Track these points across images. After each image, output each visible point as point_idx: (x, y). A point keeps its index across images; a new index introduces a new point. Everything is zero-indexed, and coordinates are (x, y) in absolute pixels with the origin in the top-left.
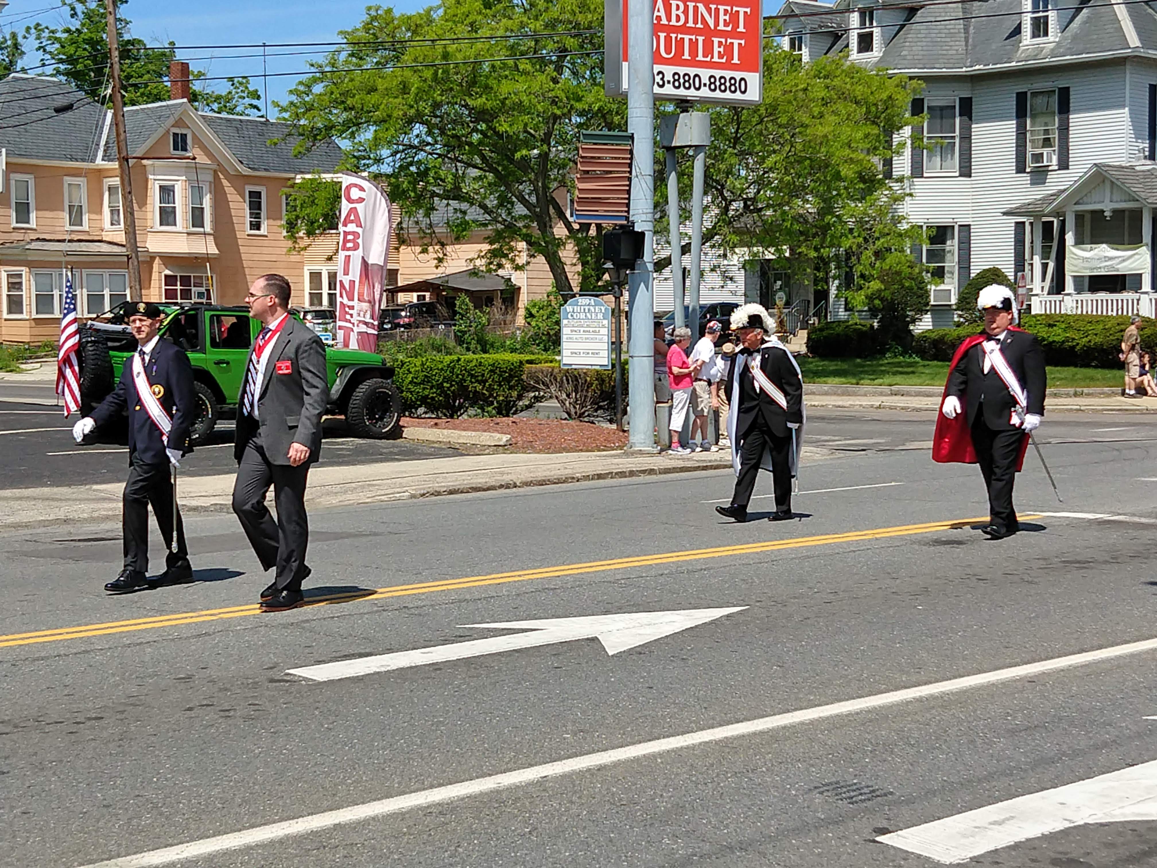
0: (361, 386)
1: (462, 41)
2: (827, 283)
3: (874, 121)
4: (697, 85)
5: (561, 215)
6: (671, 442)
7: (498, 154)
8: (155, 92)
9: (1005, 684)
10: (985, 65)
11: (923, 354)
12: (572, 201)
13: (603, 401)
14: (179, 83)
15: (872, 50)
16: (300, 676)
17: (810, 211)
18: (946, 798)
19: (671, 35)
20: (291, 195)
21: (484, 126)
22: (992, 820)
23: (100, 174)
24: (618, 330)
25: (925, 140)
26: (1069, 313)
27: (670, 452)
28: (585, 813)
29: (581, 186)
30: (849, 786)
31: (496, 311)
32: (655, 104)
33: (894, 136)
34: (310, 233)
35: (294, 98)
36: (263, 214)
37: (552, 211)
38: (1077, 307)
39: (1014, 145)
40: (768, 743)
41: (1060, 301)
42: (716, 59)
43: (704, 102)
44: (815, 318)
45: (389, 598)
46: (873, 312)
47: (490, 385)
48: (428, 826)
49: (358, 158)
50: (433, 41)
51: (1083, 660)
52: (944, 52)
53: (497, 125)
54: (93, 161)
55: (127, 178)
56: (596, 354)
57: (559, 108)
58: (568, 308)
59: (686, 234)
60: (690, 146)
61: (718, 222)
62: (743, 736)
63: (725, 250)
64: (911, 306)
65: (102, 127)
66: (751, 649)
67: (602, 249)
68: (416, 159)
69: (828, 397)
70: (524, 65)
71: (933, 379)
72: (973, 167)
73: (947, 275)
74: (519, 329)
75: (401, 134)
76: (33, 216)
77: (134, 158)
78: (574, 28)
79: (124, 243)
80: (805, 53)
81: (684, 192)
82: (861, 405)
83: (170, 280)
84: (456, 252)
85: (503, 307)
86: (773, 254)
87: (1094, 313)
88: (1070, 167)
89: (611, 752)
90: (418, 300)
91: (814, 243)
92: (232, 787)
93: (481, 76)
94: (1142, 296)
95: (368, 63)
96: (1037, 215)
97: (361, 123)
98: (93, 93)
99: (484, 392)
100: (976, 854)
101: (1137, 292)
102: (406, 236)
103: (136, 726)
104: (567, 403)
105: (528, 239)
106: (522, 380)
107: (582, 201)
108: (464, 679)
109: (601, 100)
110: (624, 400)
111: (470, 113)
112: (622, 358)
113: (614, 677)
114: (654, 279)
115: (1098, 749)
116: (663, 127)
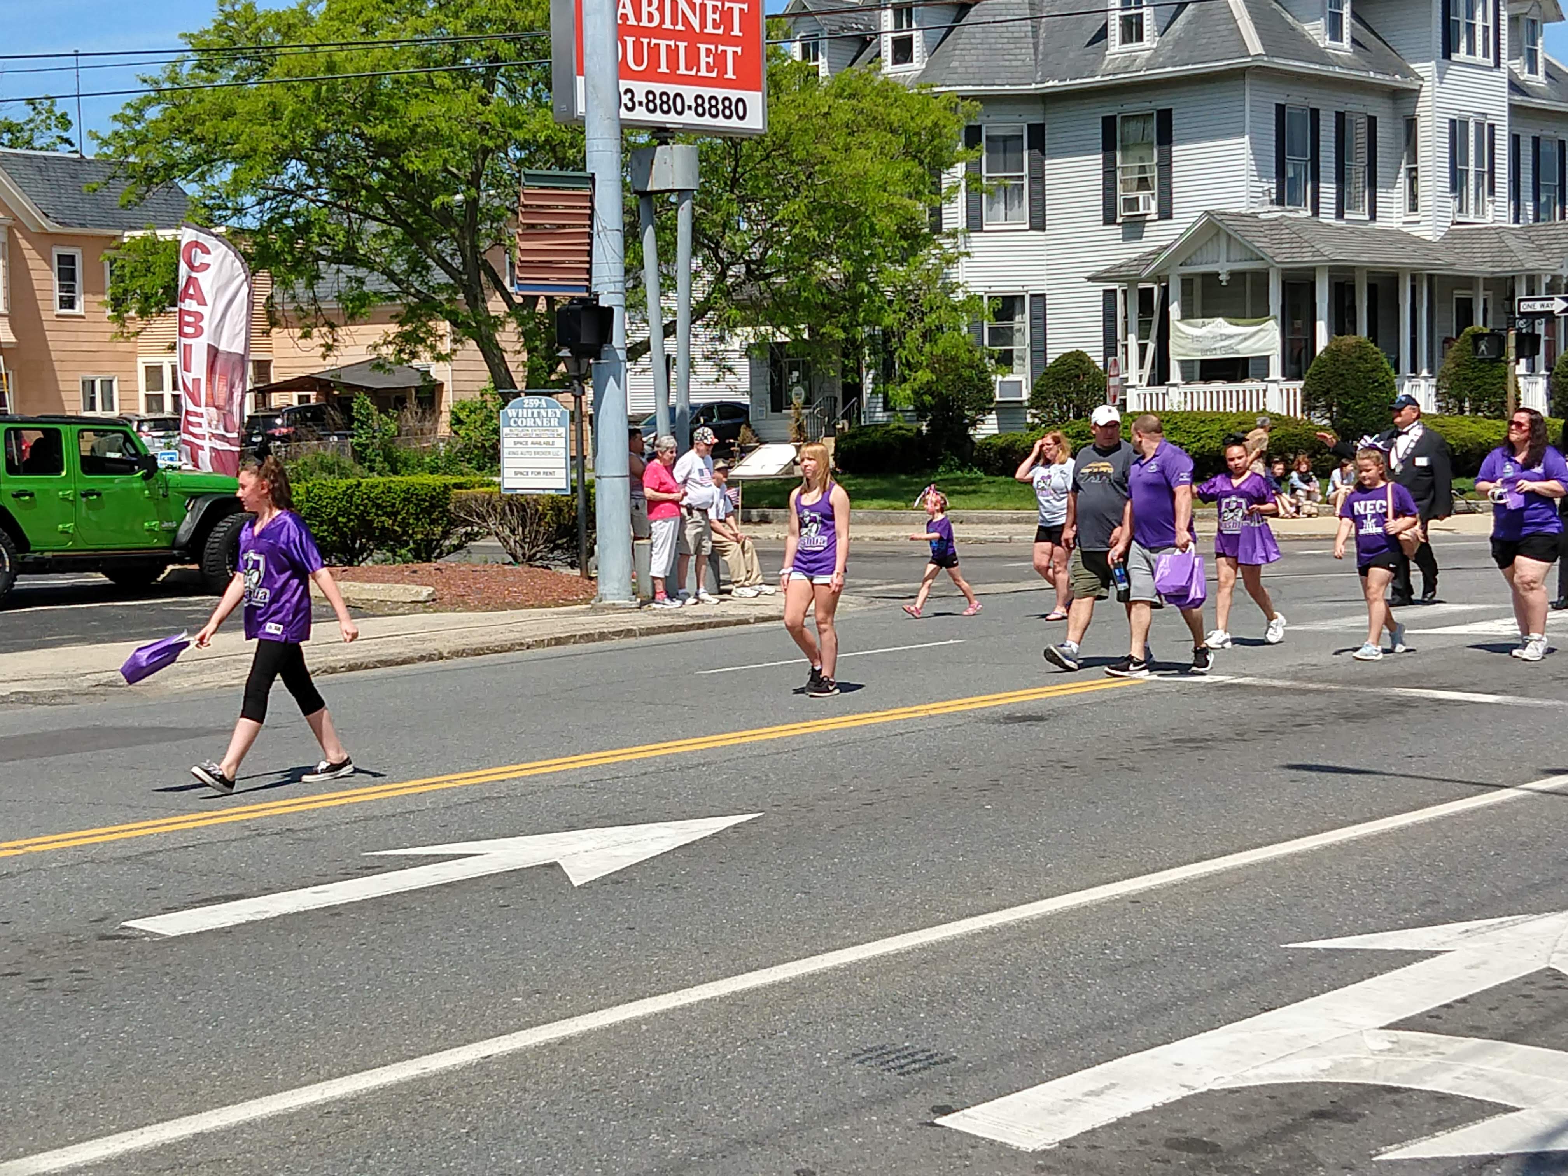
0: (221, 524)
1: (354, 46)
2: (860, 375)
3: (916, 156)
4: (679, 108)
5: (499, 285)
6: (655, 593)
7: (408, 201)
9: (1100, 906)
10: (1061, 81)
11: (988, 467)
12: (512, 265)
13: (562, 538)
15: (911, 61)
16: (142, 930)
17: (834, 277)
18: (1026, 1063)
19: (642, 39)
20: (115, 260)
21: (387, 161)
22: (1086, 1089)
24: (580, 441)
25: (984, 181)
26: (1176, 409)
27: (654, 605)
28: (543, 1103)
29: (525, 245)
30: (899, 1051)
31: (410, 417)
32: (622, 133)
33: (943, 176)
34: (143, 313)
35: (119, 126)
36: (78, 287)
37: (483, 277)
38: (1186, 402)
39: (1101, 187)
40: (789, 998)
41: (1164, 394)
42: (703, 73)
43: (688, 130)
44: (845, 421)
45: (266, 817)
46: (921, 411)
47: (403, 519)
48: (324, 1132)
49: (211, 208)
50: (313, 46)
51: (1202, 871)
52: (1007, 63)
53: (406, 161)
56: (549, 474)
57: (490, 138)
58: (510, 411)
59: (670, 309)
60: (672, 191)
61: (713, 292)
62: (757, 989)
63: (722, 329)
64: (971, 403)
66: (767, 871)
67: (554, 330)
68: (293, 208)
69: (864, 527)
70: (442, 79)
71: (1000, 500)
72: (1047, 217)
73: (1016, 362)
74: (443, 440)
75: (271, 174)
78: (509, 29)
80: (823, 65)
81: (666, 253)
82: (907, 537)
84: (351, 336)
85: (420, 411)
86: (786, 336)
87: (1208, 409)
88: (1174, 216)
89: (577, 1019)
90: (300, 403)
91: (842, 320)
92: (49, 1086)
93: (380, 95)
94: (1270, 385)
95: (221, 77)
96: (1131, 281)
97: (214, 160)
99: (396, 528)
100: (1066, 1137)
101: (1263, 381)
102: (279, 314)
104: (512, 543)
105: (452, 317)
106: (448, 511)
107: (526, 266)
108: (373, 926)
109: (549, 128)
110: (590, 536)
111: (367, 144)
112: (586, 478)
113: (582, 916)
114: (627, 370)
115: (1223, 989)
116: (634, 164)
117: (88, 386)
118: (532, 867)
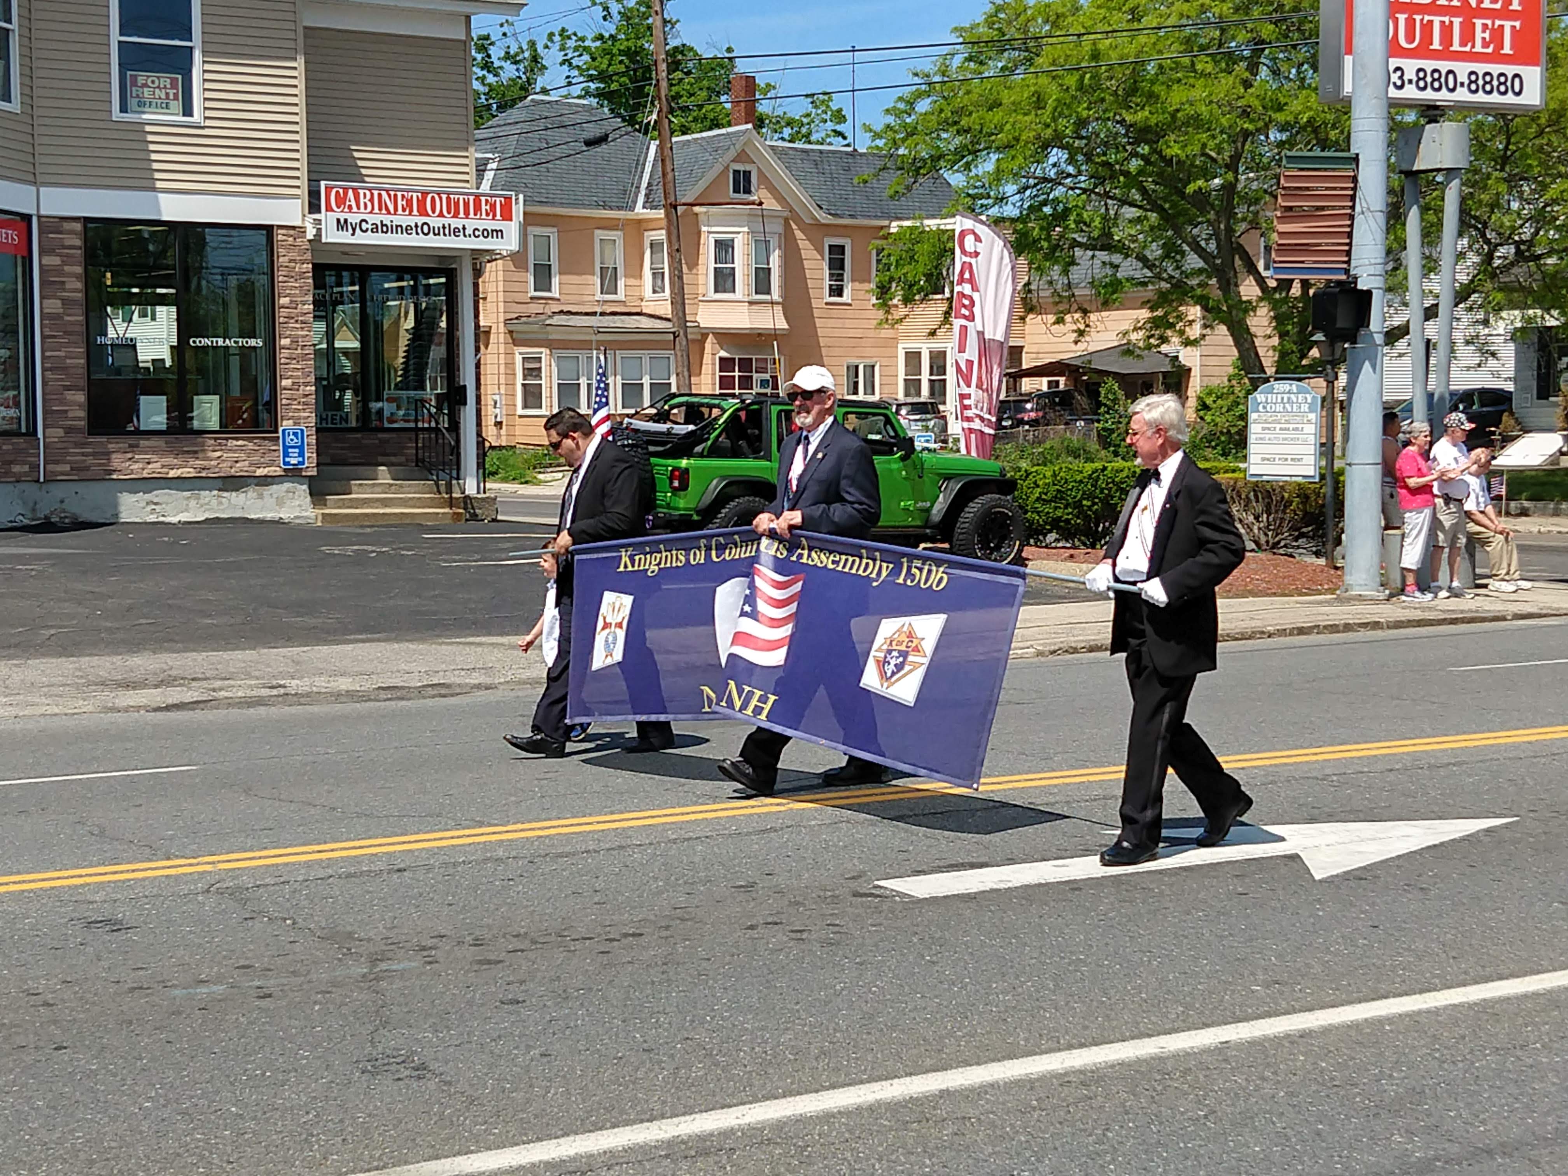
0: (971, 504)
1: (1119, 34)
4: (1451, 85)
5: (1252, 269)
7: (1166, 187)
8: (712, 115)
12: (1268, 249)
13: (1307, 526)
14: (743, 104)
16: (892, 890)
19: (1415, 16)
20: (883, 249)
21: (1147, 147)
23: (641, 225)
24: (1331, 428)
27: (1403, 598)
28: (1282, 1094)
29: (1282, 228)
32: (1389, 112)
34: (907, 300)
35: (891, 120)
36: (847, 276)
37: (1238, 262)
40: (1544, 1009)
42: (1478, 48)
43: (1463, 109)
48: (1064, 1100)
49: (974, 197)
50: (1079, 35)
53: (1165, 147)
54: (632, 209)
55: (675, 231)
56: (1297, 460)
57: (1252, 121)
58: (1259, 396)
59: (1431, 292)
60: (1439, 170)
61: (1478, 274)
62: (1509, 998)
63: (1487, 313)
65: (644, 164)
66: (1521, 878)
67: (1308, 315)
68: (1051, 196)
70: (1204, 64)
75: (1033, 163)
76: (555, 281)
77: (684, 204)
78: (1275, 10)
79: (670, 316)
81: (1430, 234)
83: (726, 364)
84: (1102, 322)
86: (1557, 319)
90: (1049, 388)
92: (807, 1032)
93: (1143, 81)
95: (990, 69)
97: (979, 151)
98: (631, 121)
102: (1035, 301)
103: (684, 947)
104: (1255, 529)
105: (1203, 301)
107: (1283, 249)
108: (1112, 904)
109: (1311, 109)
110: (1337, 526)
111: (1127, 131)
112: (1336, 466)
113: (1323, 910)
114: (1383, 355)
116: (1401, 144)
117: (853, 371)
118: (1271, 857)
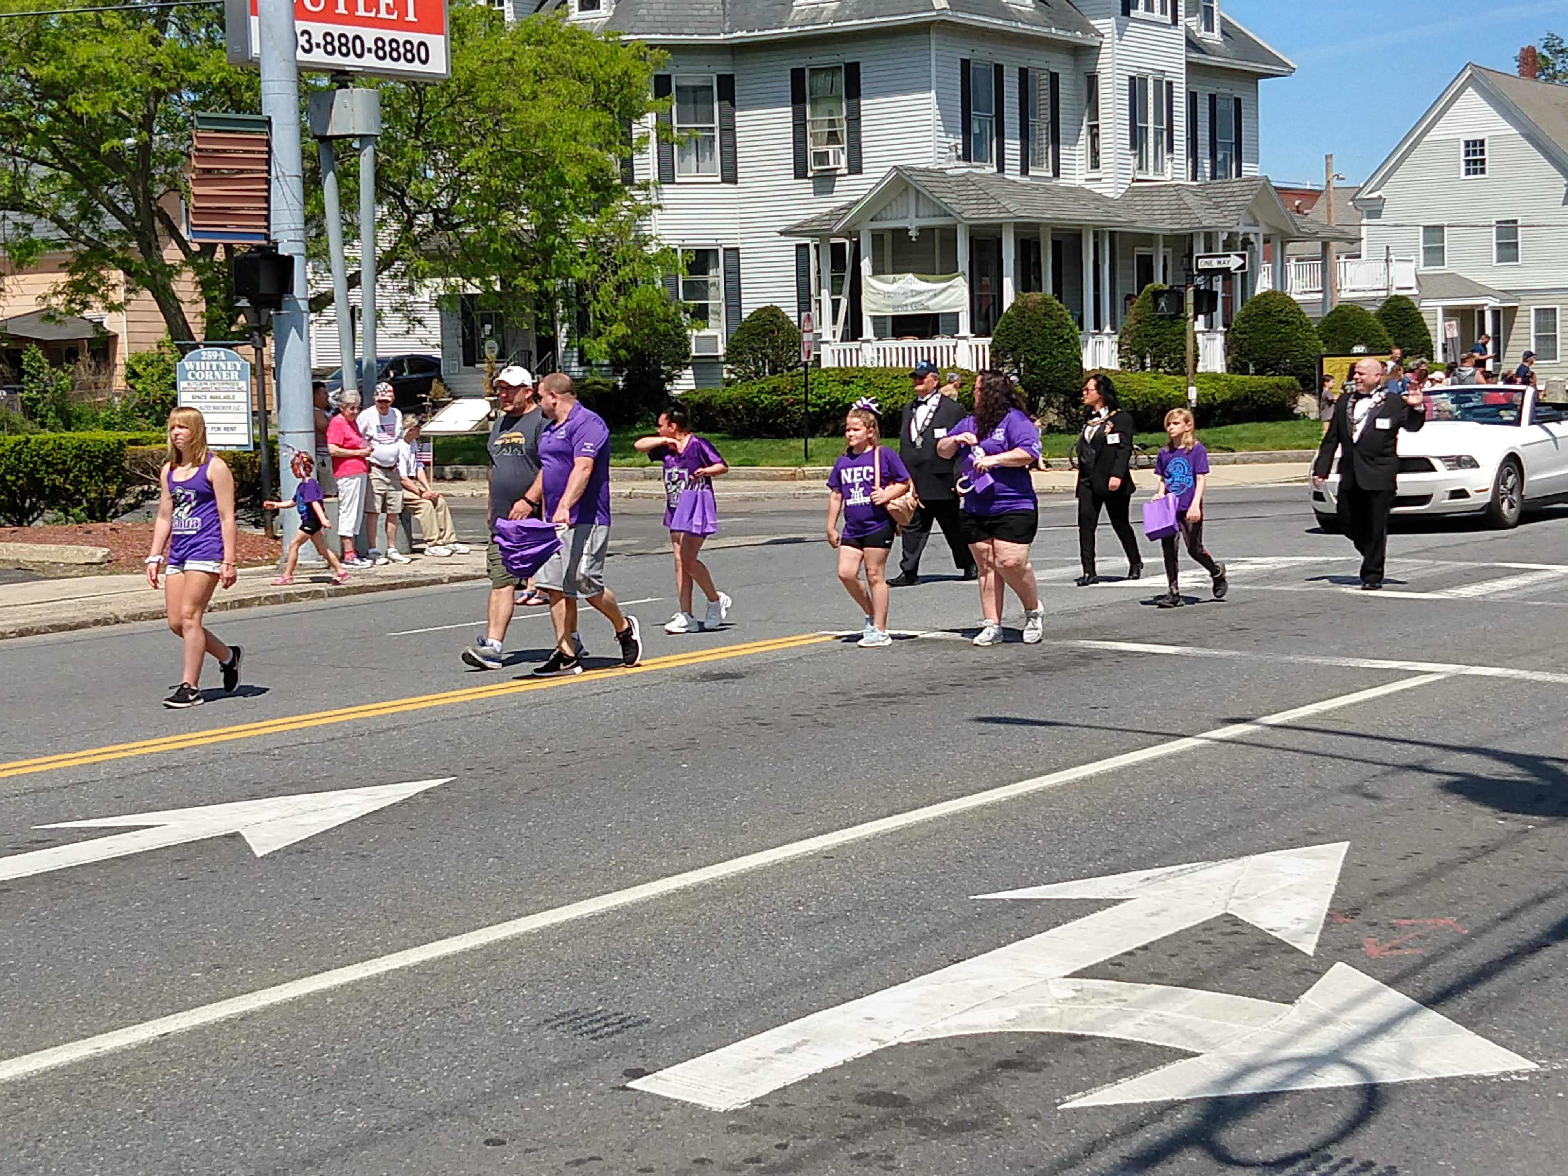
2: (554, 328)
3: (605, 106)
4: (359, 51)
5: (174, 233)
7: (78, 145)
9: (793, 862)
10: (748, 31)
12: (187, 210)
13: (244, 496)
15: (599, 8)
17: (525, 227)
18: (719, 1022)
21: (55, 103)
22: (778, 1047)
24: (263, 395)
25: (675, 131)
26: (869, 365)
28: (224, 1081)
29: (199, 190)
30: (592, 1015)
31: (83, 369)
32: (300, 76)
33: (634, 126)
37: (158, 225)
38: (879, 358)
39: (791, 140)
40: (482, 966)
41: (857, 350)
42: (383, 14)
43: (369, 73)
46: (617, 366)
47: (75, 476)
51: (894, 825)
52: (695, 13)
53: (74, 104)
56: (230, 429)
57: (163, 80)
58: (188, 365)
59: (354, 259)
60: (354, 136)
61: (399, 242)
62: (448, 958)
63: (411, 280)
64: (667, 358)
66: (459, 836)
67: (233, 280)
70: (111, 20)
72: (739, 170)
73: (711, 316)
80: (508, 9)
81: (349, 200)
84: (18, 285)
85: (93, 364)
86: (477, 287)
87: (901, 365)
88: (864, 171)
91: (534, 273)
93: (47, 35)
94: (960, 341)
96: (822, 235)
99: (68, 486)
100: (759, 1096)
101: (953, 337)
105: (125, 265)
106: (123, 468)
107: (200, 212)
108: (44, 902)
109: (223, 70)
111: (33, 86)
112: (269, 434)
113: (265, 887)
114: (312, 323)
115: (913, 942)
116: (313, 108)
118: (212, 838)
